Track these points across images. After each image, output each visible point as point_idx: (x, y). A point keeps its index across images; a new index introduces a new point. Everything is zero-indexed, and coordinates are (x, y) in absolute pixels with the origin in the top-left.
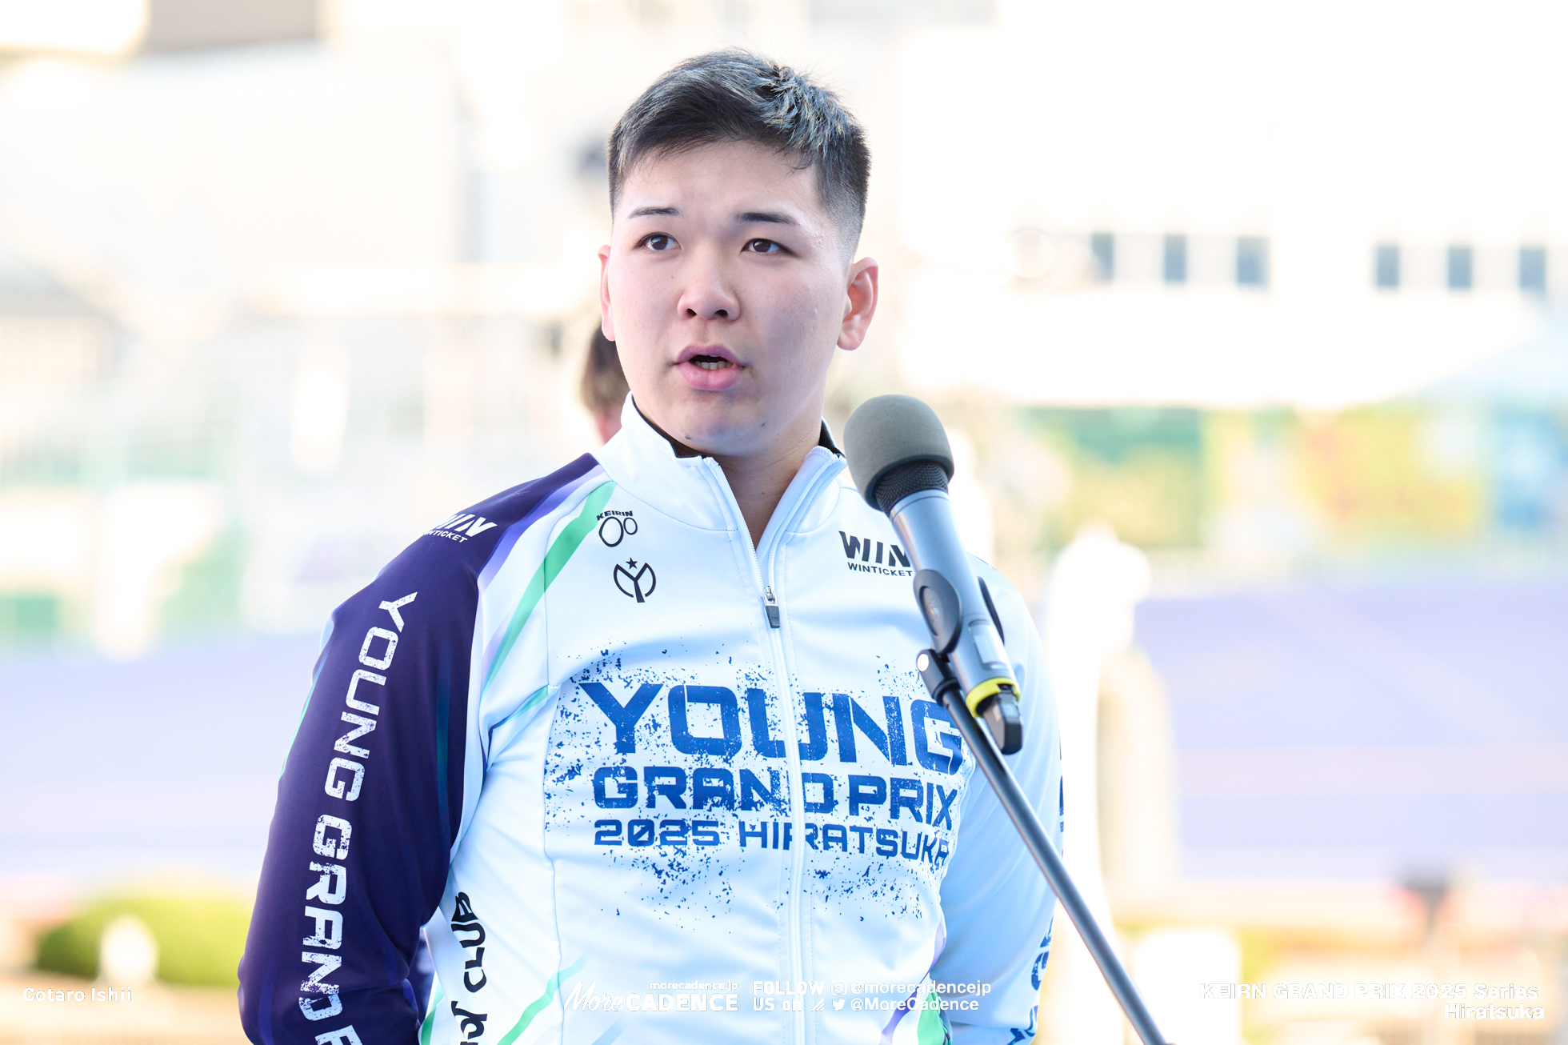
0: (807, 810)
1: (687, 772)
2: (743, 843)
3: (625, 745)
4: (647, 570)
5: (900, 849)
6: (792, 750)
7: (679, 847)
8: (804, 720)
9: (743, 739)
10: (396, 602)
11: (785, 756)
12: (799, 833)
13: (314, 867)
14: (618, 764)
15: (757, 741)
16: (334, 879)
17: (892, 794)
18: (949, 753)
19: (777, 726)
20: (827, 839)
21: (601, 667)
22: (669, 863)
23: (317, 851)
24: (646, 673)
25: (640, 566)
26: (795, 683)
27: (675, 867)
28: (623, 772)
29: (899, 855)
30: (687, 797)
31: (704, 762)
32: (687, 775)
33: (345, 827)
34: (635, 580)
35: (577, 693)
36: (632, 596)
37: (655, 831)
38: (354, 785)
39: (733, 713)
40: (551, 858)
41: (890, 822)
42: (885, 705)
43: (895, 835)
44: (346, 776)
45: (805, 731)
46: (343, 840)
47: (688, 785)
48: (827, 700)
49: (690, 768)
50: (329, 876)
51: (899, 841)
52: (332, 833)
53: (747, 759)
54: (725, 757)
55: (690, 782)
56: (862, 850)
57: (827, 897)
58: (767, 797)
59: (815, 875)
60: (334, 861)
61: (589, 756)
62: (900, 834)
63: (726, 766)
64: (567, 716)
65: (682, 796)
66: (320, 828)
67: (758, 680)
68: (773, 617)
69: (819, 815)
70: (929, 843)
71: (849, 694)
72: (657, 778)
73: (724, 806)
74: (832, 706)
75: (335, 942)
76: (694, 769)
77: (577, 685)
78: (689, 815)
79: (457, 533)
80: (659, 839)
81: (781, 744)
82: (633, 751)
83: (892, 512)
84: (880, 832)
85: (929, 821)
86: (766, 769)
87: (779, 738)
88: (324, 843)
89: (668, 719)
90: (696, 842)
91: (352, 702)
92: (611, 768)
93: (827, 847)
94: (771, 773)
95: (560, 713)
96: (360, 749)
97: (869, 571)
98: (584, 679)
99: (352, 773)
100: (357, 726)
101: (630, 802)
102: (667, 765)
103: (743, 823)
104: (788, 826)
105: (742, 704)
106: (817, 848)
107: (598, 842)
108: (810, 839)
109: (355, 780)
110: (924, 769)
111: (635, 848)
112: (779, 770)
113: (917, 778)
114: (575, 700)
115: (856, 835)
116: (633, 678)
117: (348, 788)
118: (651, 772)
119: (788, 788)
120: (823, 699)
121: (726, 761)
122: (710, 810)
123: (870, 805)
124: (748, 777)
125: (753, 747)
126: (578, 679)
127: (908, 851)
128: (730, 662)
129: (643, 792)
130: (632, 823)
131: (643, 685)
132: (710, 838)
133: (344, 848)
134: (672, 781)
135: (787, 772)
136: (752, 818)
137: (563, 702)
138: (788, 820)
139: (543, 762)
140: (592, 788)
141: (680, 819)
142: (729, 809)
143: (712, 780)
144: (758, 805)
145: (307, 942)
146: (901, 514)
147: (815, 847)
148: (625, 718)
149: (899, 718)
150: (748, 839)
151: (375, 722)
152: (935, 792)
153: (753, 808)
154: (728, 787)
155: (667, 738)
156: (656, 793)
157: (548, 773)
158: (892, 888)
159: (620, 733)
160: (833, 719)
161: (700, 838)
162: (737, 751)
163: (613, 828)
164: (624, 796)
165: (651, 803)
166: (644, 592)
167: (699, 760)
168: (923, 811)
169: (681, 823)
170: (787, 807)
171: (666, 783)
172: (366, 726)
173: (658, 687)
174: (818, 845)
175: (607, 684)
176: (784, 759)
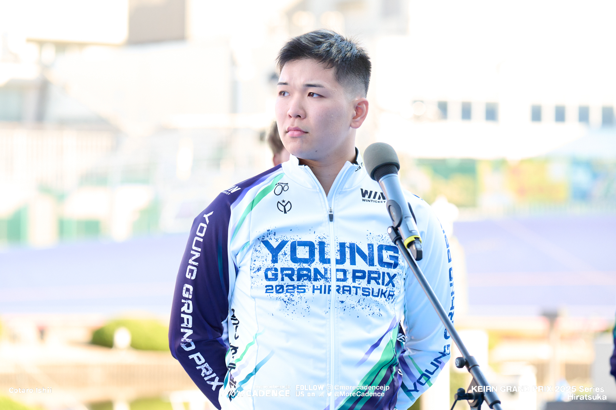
0: (337, 281)
1: (295, 269)
2: (313, 292)
3: (275, 260)
4: (289, 203)
5: (371, 294)
6: (333, 261)
7: (292, 293)
8: (338, 252)
9: (315, 258)
10: (208, 215)
11: (330, 263)
12: (334, 289)
13: (183, 301)
14: (272, 267)
15: (321, 259)
16: (189, 305)
17: (368, 276)
18: (393, 262)
19: (328, 254)
20: (344, 290)
21: (268, 235)
22: (288, 299)
23: (184, 296)
24: (284, 237)
25: (286, 202)
26: (336, 240)
27: (290, 300)
28: (273, 269)
29: (371, 296)
30: (295, 277)
31: (301, 266)
32: (295, 270)
33: (191, 288)
34: (284, 206)
35: (260, 244)
36: (283, 211)
37: (284, 288)
38: (193, 274)
39: (313, 249)
40: (254, 298)
41: (367, 285)
42: (368, 246)
43: (369, 289)
44: (192, 271)
45: (338, 255)
46: (190, 292)
47: (295, 273)
48: (347, 245)
49: (296, 268)
50: (187, 304)
51: (371, 291)
52: (188, 290)
53: (317, 264)
54: (309, 264)
55: (296, 273)
56: (356, 294)
57: (345, 309)
58: (323, 277)
59: (339, 302)
60: (188, 299)
61: (263, 264)
62: (371, 289)
63: (309, 267)
64: (257, 251)
65: (293, 277)
66: (185, 288)
67: (323, 238)
68: (331, 218)
69: (341, 282)
70: (384, 292)
71: (355, 243)
72: (284, 271)
73: (307, 280)
74: (349, 247)
75: (190, 325)
76: (298, 268)
77: (260, 241)
78: (296, 283)
79: (228, 192)
80: (285, 291)
81: (329, 260)
82: (277, 262)
83: (379, 181)
84: (363, 288)
85: (383, 284)
86: (323, 268)
87: (328, 258)
88: (186, 293)
89: (290, 252)
90: (298, 292)
91: (194, 248)
92: (270, 268)
93: (343, 293)
94: (325, 269)
95: (254, 250)
96: (196, 263)
97: (370, 201)
98: (263, 239)
99: (193, 270)
100: (195, 255)
101: (276, 279)
102: (288, 267)
103: (314, 285)
104: (330, 286)
105: (317, 246)
106: (340, 293)
107: (266, 292)
108: (338, 291)
109: (194, 273)
110: (381, 267)
111: (277, 294)
112: (328, 268)
113: (378, 270)
114: (259, 246)
115: (355, 289)
116: (279, 238)
117: (192, 275)
118: (283, 270)
119: (330, 274)
120: (346, 245)
121: (309, 265)
122: (303, 281)
123: (360, 280)
124: (316, 271)
125: (319, 261)
126: (261, 239)
127: (374, 294)
128: (314, 233)
129: (280, 276)
130: (276, 286)
131: (282, 241)
132: (303, 291)
133: (191, 295)
134: (290, 272)
135: (330, 269)
136: (317, 284)
137: (255, 247)
138: (329, 284)
139: (250, 267)
140: (264, 275)
141: (293, 284)
142: (309, 281)
143: (304, 271)
144: (319, 279)
145: (182, 325)
146: (383, 182)
147: (339, 293)
148: (275, 252)
149: (373, 250)
150: (315, 291)
151: (200, 254)
152: (386, 275)
153: (318, 281)
154: (309, 274)
155: (289, 258)
156: (284, 276)
157: (252, 270)
158: (369, 307)
159: (273, 257)
160: (349, 251)
161: (299, 291)
162: (313, 262)
163: (271, 288)
164: (274, 277)
165: (283, 279)
166: (287, 210)
167: (299, 265)
168: (380, 281)
169: (293, 286)
170: (330, 280)
171: (288, 273)
172: (197, 255)
173: (287, 242)
174: (340, 292)
175: (270, 241)
176: (330, 264)
